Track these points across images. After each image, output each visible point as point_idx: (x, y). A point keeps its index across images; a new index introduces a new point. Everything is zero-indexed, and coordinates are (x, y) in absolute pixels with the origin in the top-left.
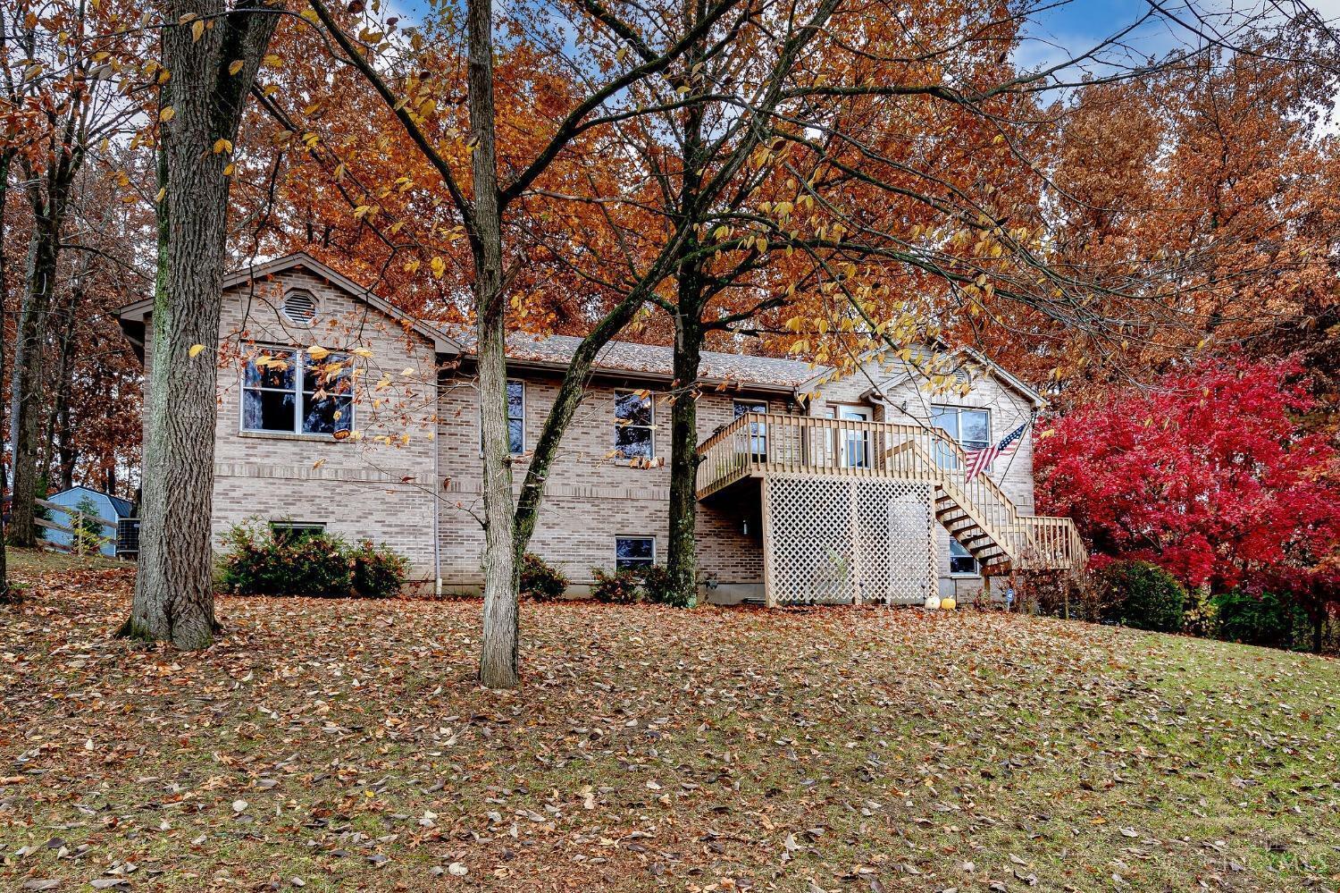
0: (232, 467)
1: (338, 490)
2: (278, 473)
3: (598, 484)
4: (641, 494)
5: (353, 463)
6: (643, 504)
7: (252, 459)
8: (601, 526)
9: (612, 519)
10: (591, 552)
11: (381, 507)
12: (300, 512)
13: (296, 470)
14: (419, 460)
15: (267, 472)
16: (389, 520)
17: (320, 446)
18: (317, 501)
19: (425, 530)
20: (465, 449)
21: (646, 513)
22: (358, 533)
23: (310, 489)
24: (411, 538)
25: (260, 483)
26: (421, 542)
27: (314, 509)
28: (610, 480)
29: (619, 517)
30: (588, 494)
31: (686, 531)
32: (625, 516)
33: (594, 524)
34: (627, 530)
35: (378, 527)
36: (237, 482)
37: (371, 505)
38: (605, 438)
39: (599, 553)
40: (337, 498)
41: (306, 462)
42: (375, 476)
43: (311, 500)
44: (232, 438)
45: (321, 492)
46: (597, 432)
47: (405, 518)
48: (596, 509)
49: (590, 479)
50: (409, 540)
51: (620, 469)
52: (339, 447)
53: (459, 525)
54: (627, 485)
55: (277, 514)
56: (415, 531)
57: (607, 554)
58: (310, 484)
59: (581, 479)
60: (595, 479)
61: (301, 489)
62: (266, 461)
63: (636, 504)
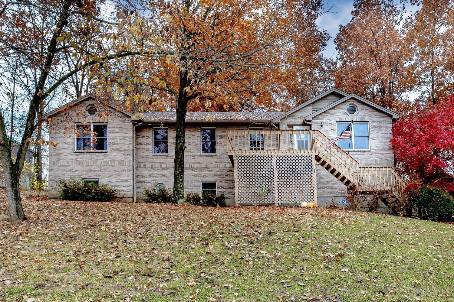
0: (72, 162)
1: (102, 168)
2: (85, 163)
3: (194, 163)
4: (210, 166)
5: (107, 159)
6: (211, 169)
7: (78, 159)
8: (195, 178)
9: (200, 175)
10: (192, 188)
11: (115, 173)
12: (91, 175)
13: (90, 162)
14: (127, 157)
15: (82, 163)
16: (119, 177)
17: (97, 154)
18: (96, 172)
19: (129, 180)
20: (147, 153)
21: (213, 173)
22: (108, 182)
23: (94, 168)
24: (125, 183)
25: (80, 167)
26: (128, 184)
27: (95, 174)
28: (199, 161)
29: (202, 175)
30: (190, 167)
31: (178, 175)
32: (205, 174)
33: (193, 177)
34: (205, 179)
35: (114, 180)
36: (73, 166)
37: (113, 172)
38: (197, 146)
39: (195, 188)
40: (102, 171)
41: (93, 159)
42: (113, 163)
43: (94, 171)
44: (72, 153)
45: (97, 169)
46: (194, 144)
47: (123, 176)
48: (193, 172)
49: (191, 161)
50: (123, 184)
51: (202, 157)
52: (102, 154)
53: (145, 179)
54: (206, 163)
55: (84, 176)
56: (126, 181)
57: (198, 188)
58: (94, 166)
59: (188, 161)
60: (193, 161)
61: (91, 168)
62: (82, 160)
63: (209, 169)
